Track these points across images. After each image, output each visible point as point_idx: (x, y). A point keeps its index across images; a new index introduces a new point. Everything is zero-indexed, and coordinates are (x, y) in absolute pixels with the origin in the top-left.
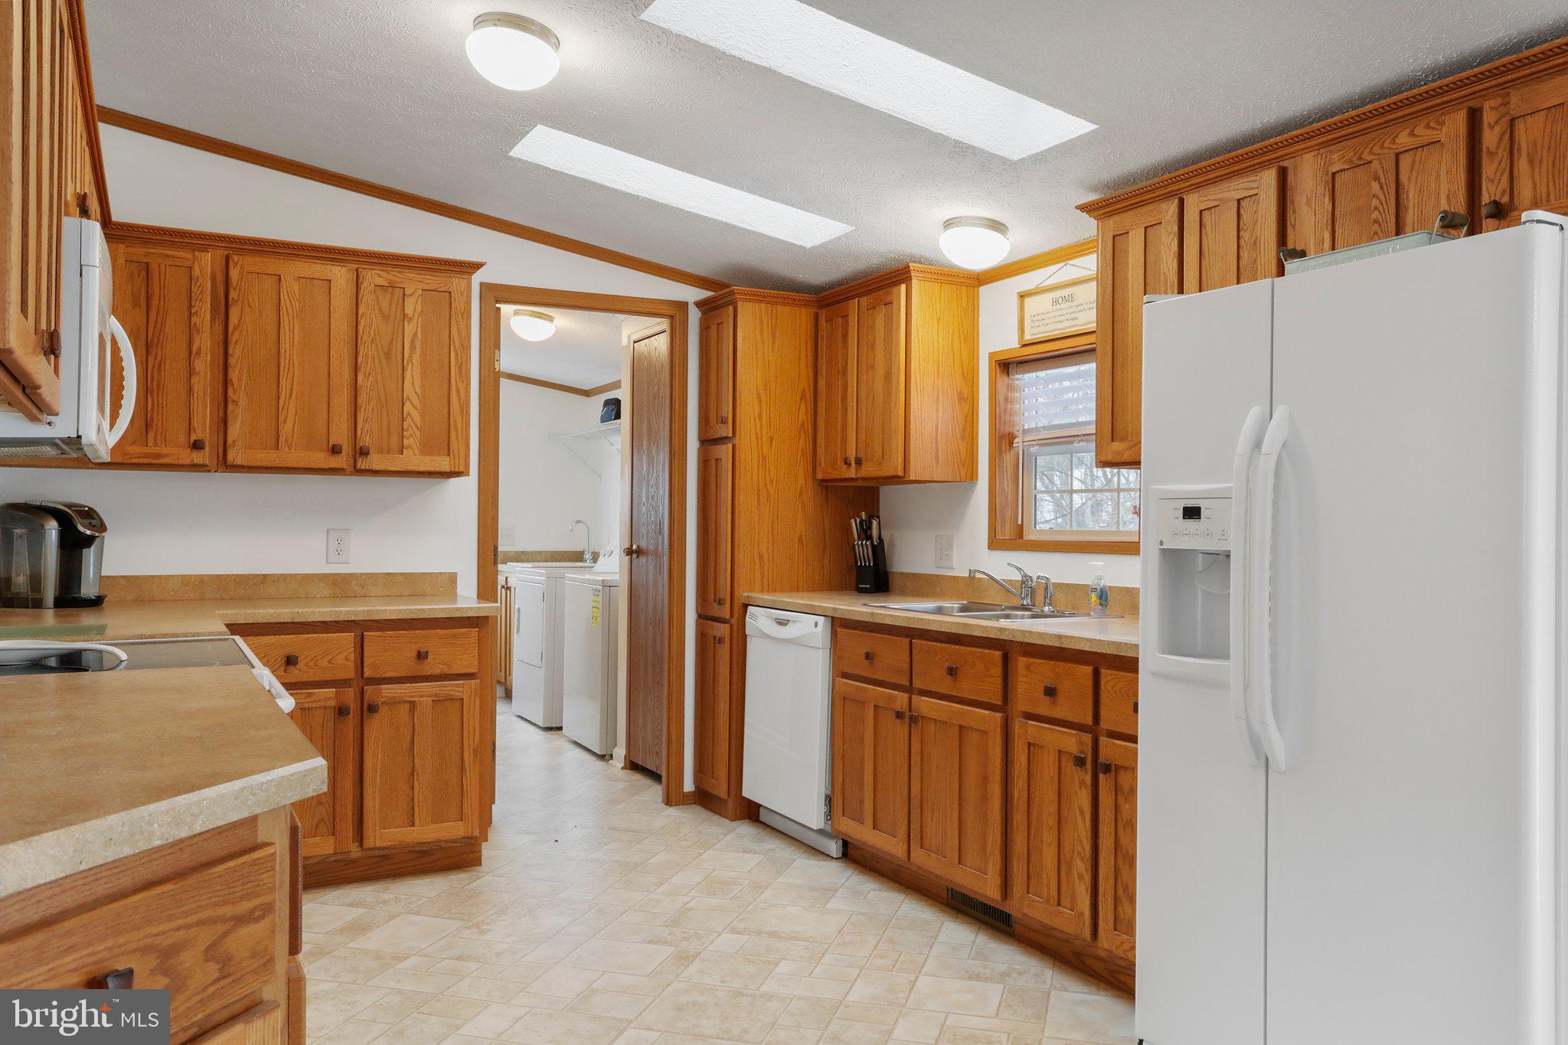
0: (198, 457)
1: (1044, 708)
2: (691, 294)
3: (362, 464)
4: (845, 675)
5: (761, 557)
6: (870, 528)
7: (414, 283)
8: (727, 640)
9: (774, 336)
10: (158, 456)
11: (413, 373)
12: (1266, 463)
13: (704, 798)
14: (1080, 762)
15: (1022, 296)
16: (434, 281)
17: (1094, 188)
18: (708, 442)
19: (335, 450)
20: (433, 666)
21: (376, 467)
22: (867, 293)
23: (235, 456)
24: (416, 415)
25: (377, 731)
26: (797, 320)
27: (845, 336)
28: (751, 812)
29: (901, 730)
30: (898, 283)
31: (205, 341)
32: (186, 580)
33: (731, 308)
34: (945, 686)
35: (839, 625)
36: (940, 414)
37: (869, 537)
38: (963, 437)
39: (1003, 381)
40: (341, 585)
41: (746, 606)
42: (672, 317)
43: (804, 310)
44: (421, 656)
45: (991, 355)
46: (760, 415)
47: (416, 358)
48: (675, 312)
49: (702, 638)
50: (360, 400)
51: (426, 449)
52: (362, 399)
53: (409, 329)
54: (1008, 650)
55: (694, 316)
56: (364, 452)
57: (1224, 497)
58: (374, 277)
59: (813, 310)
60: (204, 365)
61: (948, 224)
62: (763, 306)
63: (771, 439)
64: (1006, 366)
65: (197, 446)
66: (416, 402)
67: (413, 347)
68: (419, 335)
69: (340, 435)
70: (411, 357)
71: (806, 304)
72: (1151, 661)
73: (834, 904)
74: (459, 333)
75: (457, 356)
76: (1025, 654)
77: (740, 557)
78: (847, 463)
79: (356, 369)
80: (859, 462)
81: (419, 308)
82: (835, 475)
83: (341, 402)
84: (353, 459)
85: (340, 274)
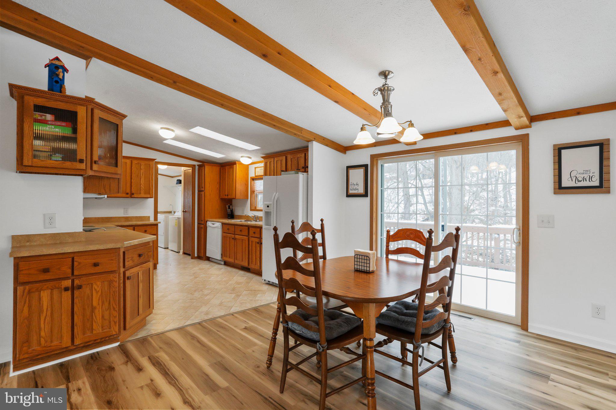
1: (253, 236)
2: (196, 163)
3: (133, 196)
4: (225, 233)
5: (210, 212)
6: (230, 207)
7: (143, 163)
8: (203, 228)
9: (212, 172)
11: (142, 179)
12: (275, 201)
14: (258, 243)
15: (255, 168)
16: (147, 162)
18: (199, 191)
19: (127, 194)
20: (148, 233)
21: (135, 197)
22: (229, 165)
24: (143, 187)
26: (216, 169)
27: (225, 173)
28: (208, 259)
29: (233, 241)
30: (234, 165)
33: (204, 167)
34: (240, 233)
35: (223, 224)
36: (242, 187)
37: (230, 209)
38: (246, 191)
39: (252, 182)
40: (127, 219)
41: (207, 221)
42: (192, 168)
44: (145, 231)
45: (251, 177)
46: (209, 187)
47: (143, 177)
48: (193, 167)
49: (198, 228)
50: (132, 184)
51: (145, 193)
52: (133, 184)
53: (142, 171)
54: (249, 227)
55: (197, 167)
57: (271, 204)
58: (135, 162)
59: (219, 167)
61: (242, 157)
62: (210, 167)
63: (212, 191)
64: (253, 179)
66: (143, 184)
67: (142, 175)
68: (144, 172)
69: (128, 191)
70: (142, 177)
71: (218, 166)
72: (264, 227)
73: (222, 270)
74: (152, 172)
75: (151, 176)
76: (251, 227)
77: (206, 212)
78: (226, 196)
79: (131, 179)
81: (144, 167)
82: (224, 197)
83: (128, 185)
84: (131, 195)
85: (128, 161)
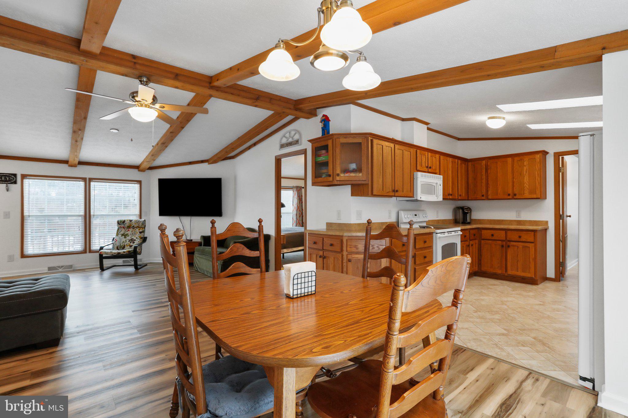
0: (483, 198)
3: (515, 197)
7: (526, 158)
10: (477, 198)
11: (526, 177)
16: (531, 157)
19: (509, 195)
20: (522, 239)
21: (518, 198)
23: (490, 197)
24: (527, 186)
25: (510, 252)
31: (484, 177)
40: (519, 222)
44: (520, 237)
47: (527, 174)
51: (530, 193)
52: (515, 184)
53: (525, 168)
56: (515, 195)
58: (517, 159)
60: (484, 181)
65: (483, 196)
66: (527, 183)
67: (526, 172)
68: (528, 169)
69: (510, 192)
70: (526, 174)
75: (537, 172)
79: (513, 178)
81: (528, 163)
83: (510, 185)
84: (513, 196)
85: (509, 160)
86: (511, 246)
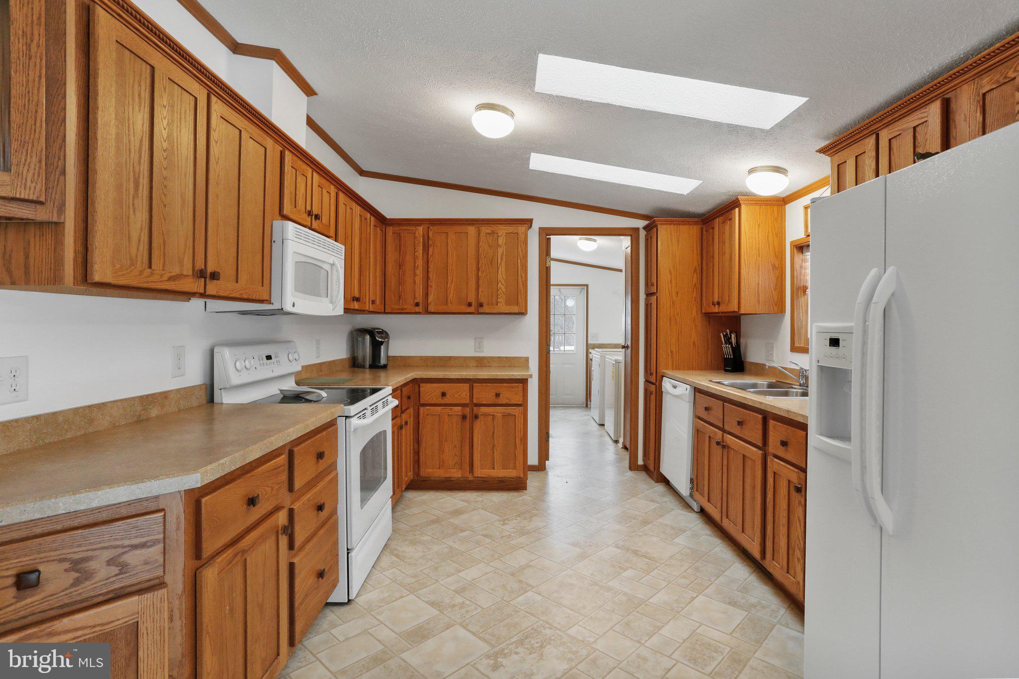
0: (417, 309)
1: (781, 453)
2: (640, 224)
3: (481, 310)
4: (699, 419)
5: (672, 352)
6: (731, 338)
7: (502, 231)
8: (654, 393)
9: (678, 241)
10: (403, 309)
11: (502, 270)
13: (645, 468)
14: (798, 489)
15: (806, 208)
16: (511, 229)
17: (826, 138)
18: (649, 295)
19: (470, 305)
20: (502, 400)
21: (487, 312)
22: (722, 215)
23: (431, 308)
24: (503, 288)
25: (479, 427)
26: (689, 233)
27: (713, 239)
28: (664, 482)
29: (717, 450)
30: (734, 208)
31: (420, 262)
32: (421, 358)
33: (655, 229)
34: (736, 430)
35: (697, 390)
36: (760, 277)
37: (731, 343)
38: (775, 289)
39: (798, 257)
40: (481, 362)
41: (663, 376)
42: (631, 236)
43: (695, 227)
44: (498, 395)
45: (792, 243)
46: (671, 281)
47: (503, 263)
48: (633, 233)
49: (646, 390)
50: (480, 283)
51: (508, 303)
52: (481, 282)
53: (500, 250)
54: (766, 417)
55: (643, 234)
56: (481, 305)
57: (851, 332)
58: (485, 230)
59: (700, 226)
60: (419, 272)
61: (751, 171)
62: (672, 226)
63: (678, 293)
64: (799, 248)
65: (417, 305)
66: (503, 283)
67: (502, 259)
68: (505, 253)
69: (472, 298)
70: (501, 263)
71: (696, 223)
73: (679, 539)
74: (522, 250)
75: (521, 261)
76: (774, 419)
77: (661, 352)
78: (715, 305)
79: (478, 269)
80: (718, 303)
81: (504, 241)
82: (710, 311)
83: (472, 283)
84: (477, 308)
85: (472, 230)
86: (481, 415)
